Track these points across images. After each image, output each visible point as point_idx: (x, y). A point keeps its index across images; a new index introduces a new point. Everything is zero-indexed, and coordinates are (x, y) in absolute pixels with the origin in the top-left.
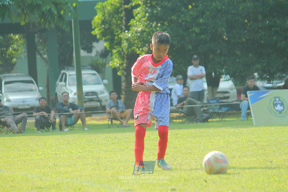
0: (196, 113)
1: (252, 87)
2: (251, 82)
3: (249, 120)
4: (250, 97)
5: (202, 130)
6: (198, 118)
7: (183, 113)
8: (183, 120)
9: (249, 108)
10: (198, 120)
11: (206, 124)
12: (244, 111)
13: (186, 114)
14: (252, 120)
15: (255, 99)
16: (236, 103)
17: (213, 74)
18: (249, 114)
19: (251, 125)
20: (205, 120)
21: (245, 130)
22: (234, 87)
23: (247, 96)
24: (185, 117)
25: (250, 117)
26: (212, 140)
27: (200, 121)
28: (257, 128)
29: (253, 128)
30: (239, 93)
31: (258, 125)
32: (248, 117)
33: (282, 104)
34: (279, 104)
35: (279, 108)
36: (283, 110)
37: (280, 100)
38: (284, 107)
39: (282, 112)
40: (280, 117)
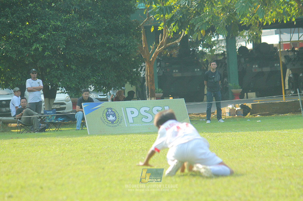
0: (34, 123)
1: (86, 99)
2: (86, 94)
3: (83, 129)
5: (39, 139)
6: (35, 128)
7: (21, 123)
8: (21, 130)
9: (83, 119)
10: (36, 129)
11: (43, 133)
12: (79, 122)
13: (23, 124)
14: (87, 129)
15: (89, 111)
16: (71, 113)
18: (83, 124)
19: (86, 134)
20: (43, 130)
21: (80, 139)
22: (69, 99)
23: (81, 108)
24: (23, 127)
25: (84, 127)
26: (48, 149)
27: (37, 131)
28: (91, 137)
29: (87, 137)
30: (74, 104)
31: (92, 134)
32: (83, 127)
33: (114, 115)
34: (112, 114)
35: (111, 118)
36: (115, 120)
37: (112, 111)
38: (116, 118)
39: (114, 122)
40: (112, 126)
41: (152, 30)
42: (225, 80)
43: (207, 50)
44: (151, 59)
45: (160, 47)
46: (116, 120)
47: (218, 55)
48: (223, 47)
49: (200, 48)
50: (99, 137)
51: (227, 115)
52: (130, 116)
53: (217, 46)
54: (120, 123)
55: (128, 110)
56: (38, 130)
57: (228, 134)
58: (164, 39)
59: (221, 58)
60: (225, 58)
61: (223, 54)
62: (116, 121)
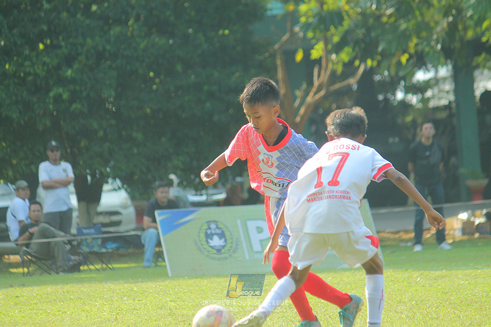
0: (56, 255)
1: (164, 202)
2: (162, 192)
3: (158, 266)
4: (161, 221)
5: (67, 287)
6: (59, 264)
7: (30, 254)
8: (30, 269)
9: (159, 244)
11: (76, 275)
12: (149, 250)
13: (35, 257)
14: (165, 266)
15: (170, 227)
16: (133, 233)
17: (89, 178)
18: (159, 255)
19: (164, 276)
20: (75, 268)
21: (151, 286)
22: (129, 202)
23: (154, 221)
24: (34, 263)
25: (160, 261)
26: (87, 308)
27: (64, 271)
28: (175, 282)
29: (166, 283)
30: (140, 214)
31: (177, 276)
32: (157, 261)
33: (222, 235)
34: (217, 234)
35: (216, 242)
36: (224, 247)
37: (217, 227)
38: (226, 241)
39: (223, 251)
40: (219, 259)
41: (299, 56)
42: (453, 160)
43: (414, 99)
44: (298, 119)
45: (316, 93)
46: (225, 245)
47: (437, 109)
48: (448, 92)
49: (400, 95)
50: (190, 282)
51: (458, 235)
52: (255, 238)
53: (436, 90)
54: (234, 252)
55: (252, 225)
56: (65, 268)
57: (460, 273)
58: (325, 77)
59: (443, 115)
60: (451, 116)
61: (448, 107)
62: (226, 248)
